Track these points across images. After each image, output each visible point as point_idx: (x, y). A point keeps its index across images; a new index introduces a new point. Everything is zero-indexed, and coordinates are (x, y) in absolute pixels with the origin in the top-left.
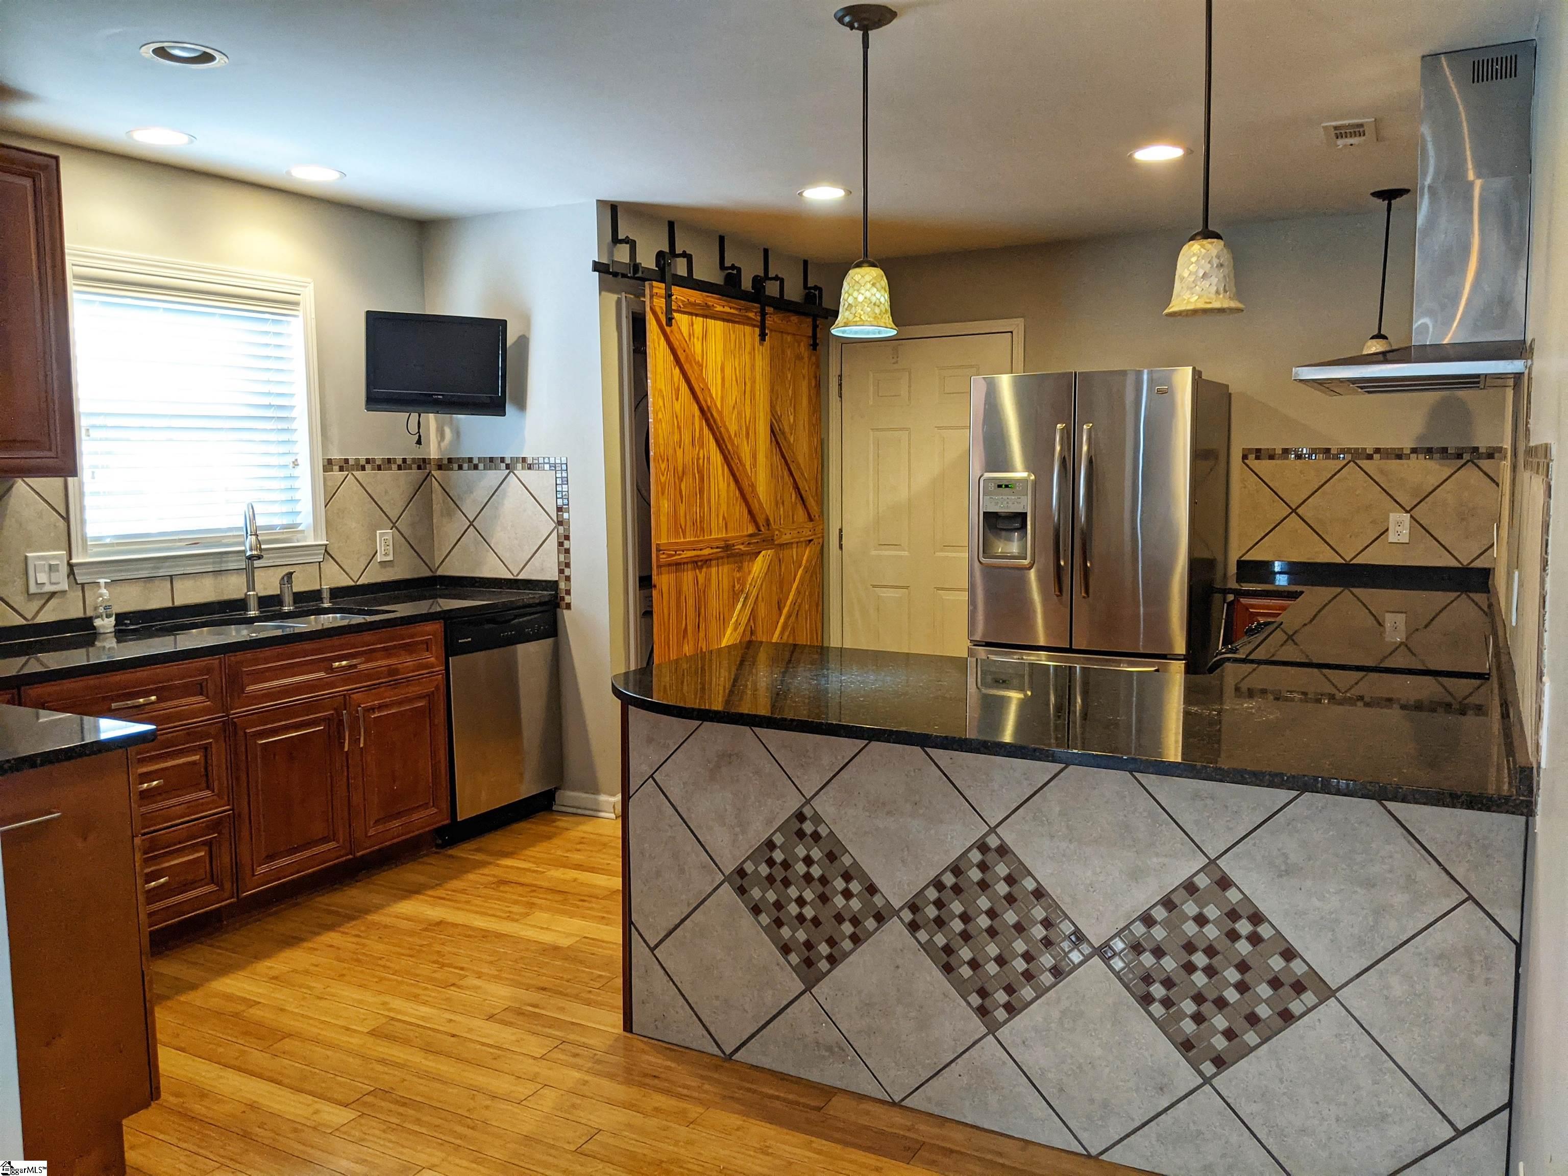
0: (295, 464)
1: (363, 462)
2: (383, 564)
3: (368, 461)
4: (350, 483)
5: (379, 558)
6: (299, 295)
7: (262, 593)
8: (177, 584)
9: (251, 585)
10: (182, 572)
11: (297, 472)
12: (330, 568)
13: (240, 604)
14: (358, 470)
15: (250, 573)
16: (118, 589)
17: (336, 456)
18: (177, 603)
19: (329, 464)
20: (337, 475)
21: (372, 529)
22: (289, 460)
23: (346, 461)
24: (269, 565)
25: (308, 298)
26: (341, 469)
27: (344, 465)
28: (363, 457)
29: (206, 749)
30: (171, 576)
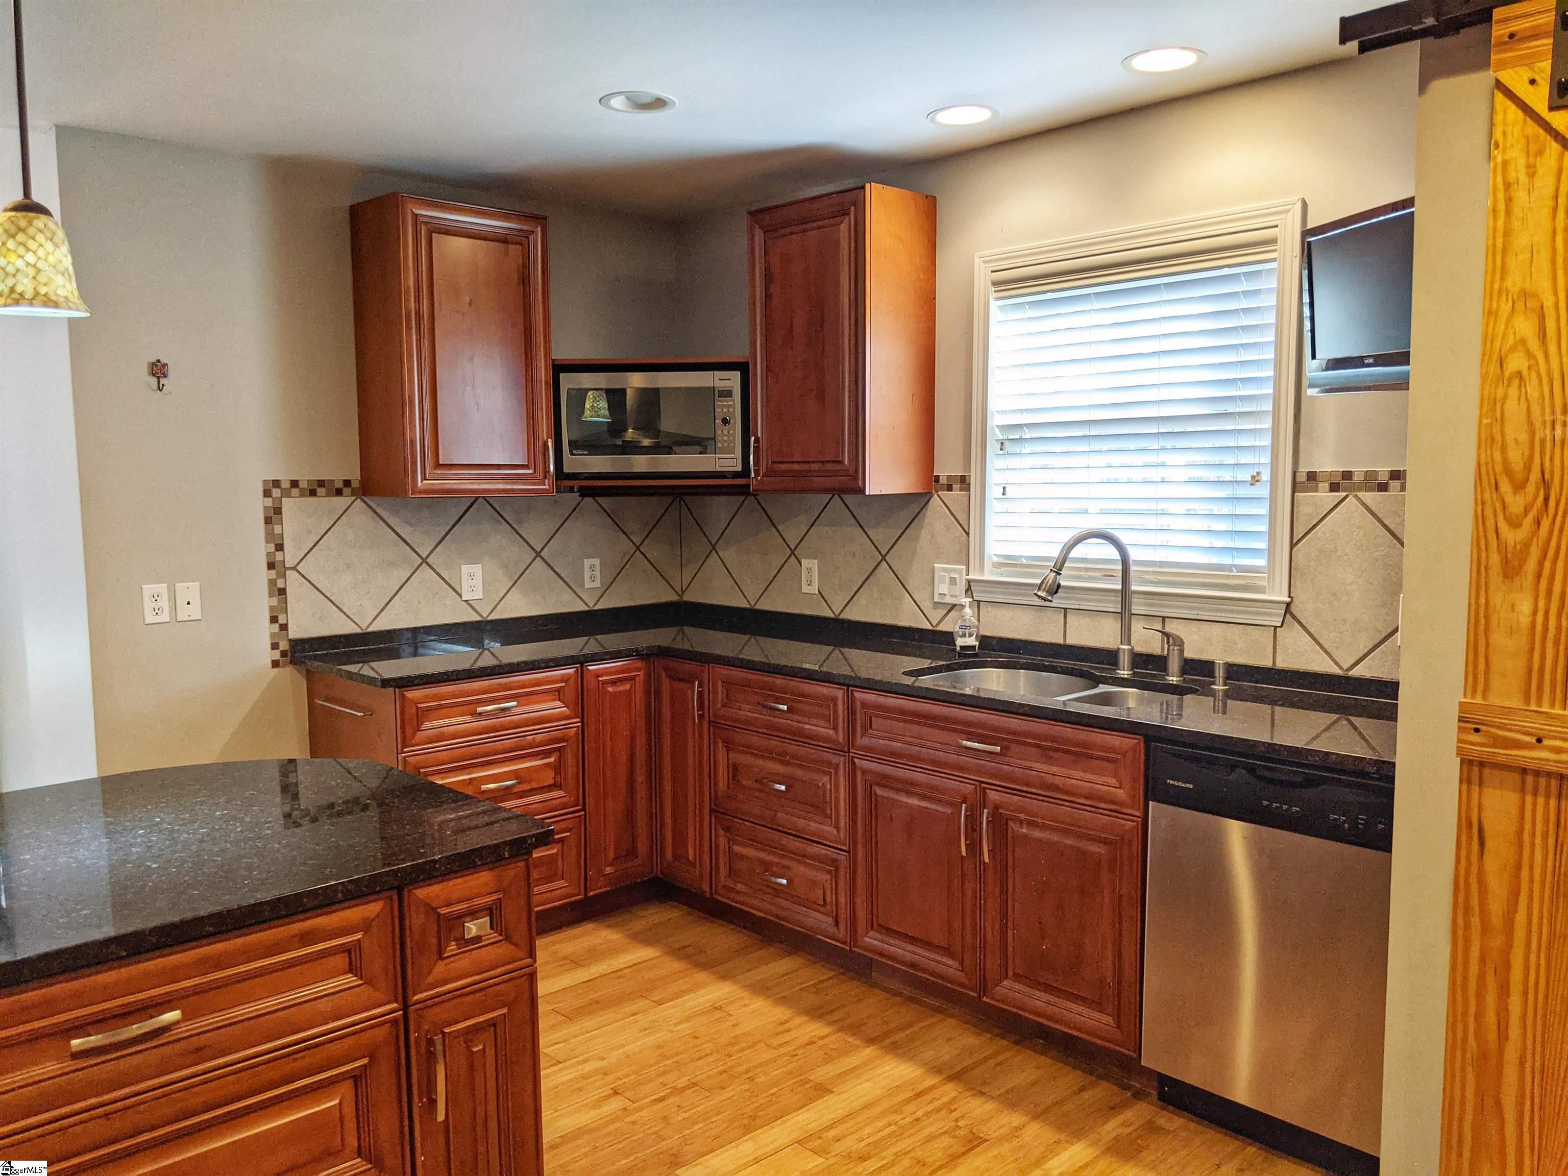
0: (1257, 479)
1: (1383, 478)
4: (1351, 511)
6: (1277, 226)
7: (1139, 649)
8: (1072, 620)
10: (1077, 607)
12: (1295, 639)
13: (1110, 657)
14: (1369, 489)
17: (1323, 466)
18: (1069, 641)
19: (1306, 480)
20: (1324, 497)
22: (1246, 475)
23: (1347, 475)
24: (1190, 617)
25: (1290, 227)
26: (1334, 487)
27: (1342, 482)
28: (1383, 470)
30: (1065, 609)
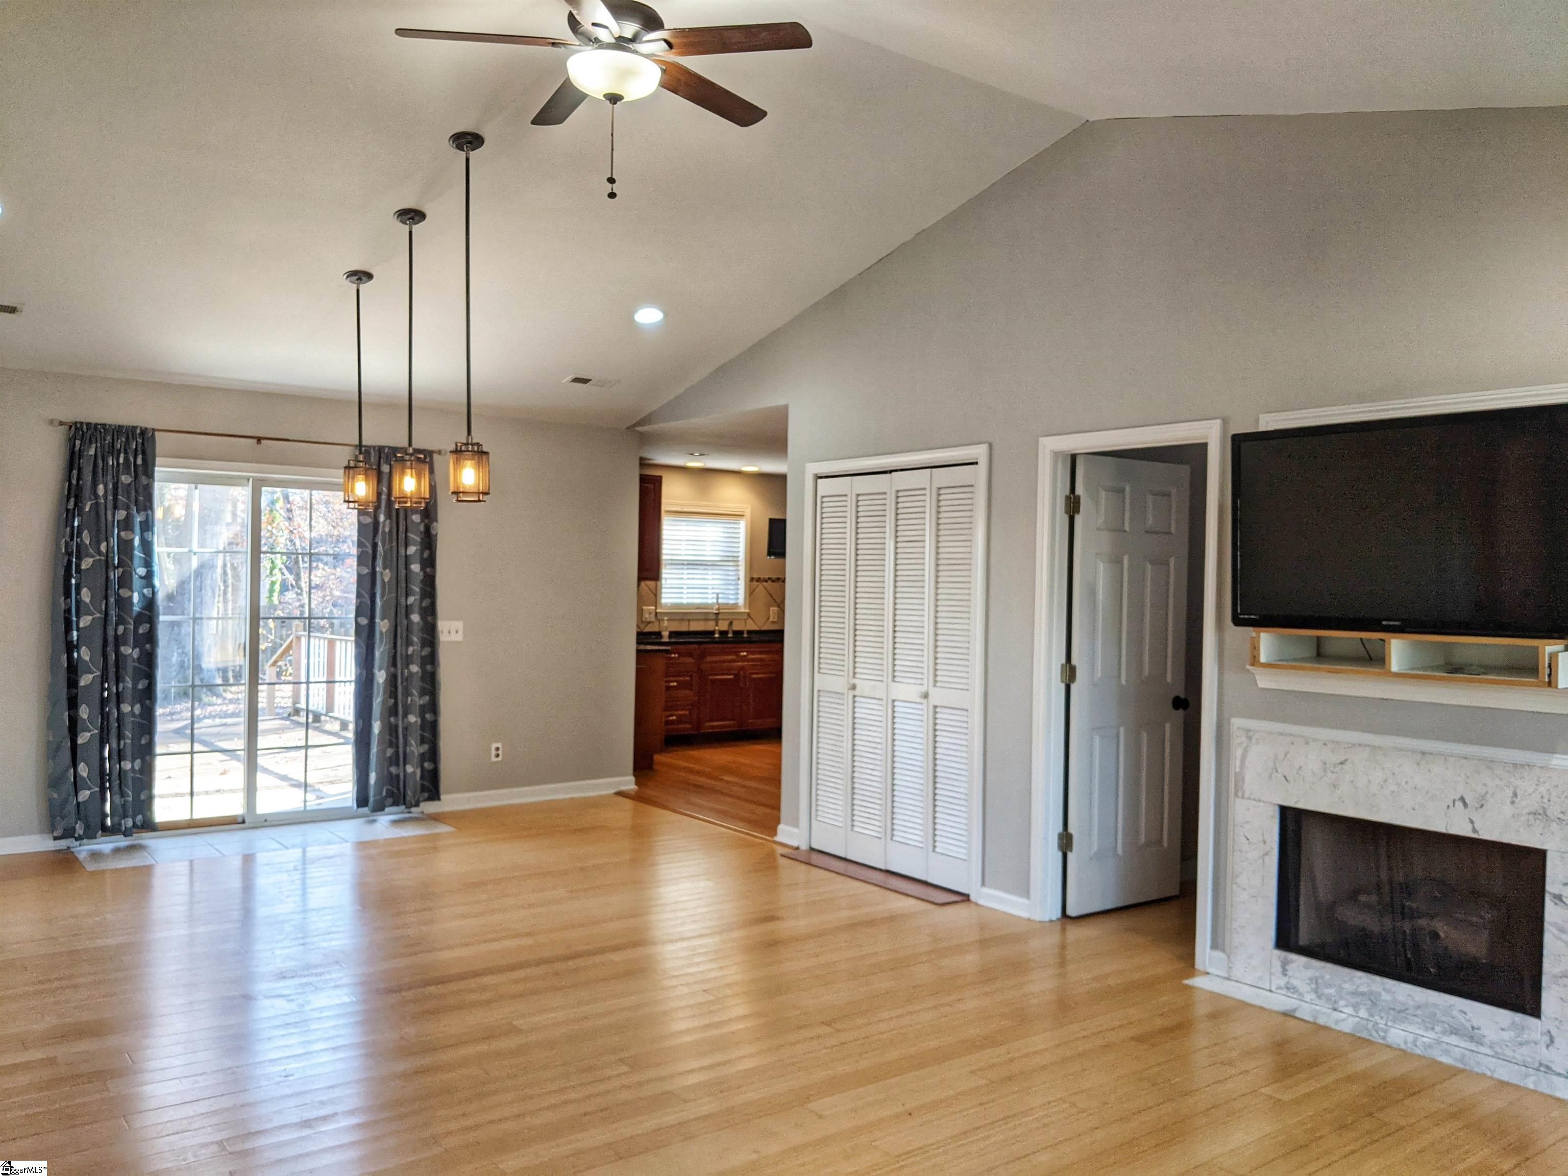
0: (739, 579)
1: (767, 579)
2: (773, 622)
3: (769, 578)
4: (760, 588)
5: (771, 619)
6: (745, 512)
7: (721, 629)
8: (692, 623)
9: (717, 625)
10: (692, 618)
11: (739, 582)
12: (750, 621)
13: (712, 632)
14: (764, 582)
15: (717, 621)
16: (672, 623)
17: (756, 576)
18: (690, 630)
19: (752, 579)
20: (755, 583)
21: (769, 606)
22: (736, 577)
23: (760, 578)
24: (725, 618)
25: (748, 513)
26: (757, 581)
27: (759, 580)
28: (767, 577)
29: (691, 676)
30: (689, 619)
